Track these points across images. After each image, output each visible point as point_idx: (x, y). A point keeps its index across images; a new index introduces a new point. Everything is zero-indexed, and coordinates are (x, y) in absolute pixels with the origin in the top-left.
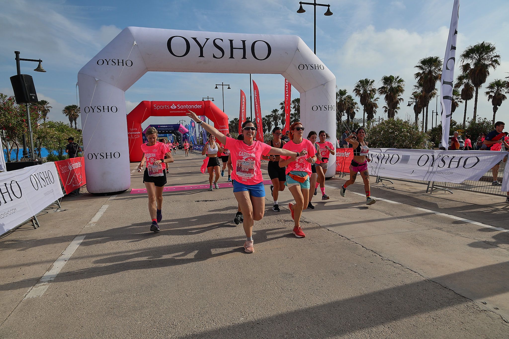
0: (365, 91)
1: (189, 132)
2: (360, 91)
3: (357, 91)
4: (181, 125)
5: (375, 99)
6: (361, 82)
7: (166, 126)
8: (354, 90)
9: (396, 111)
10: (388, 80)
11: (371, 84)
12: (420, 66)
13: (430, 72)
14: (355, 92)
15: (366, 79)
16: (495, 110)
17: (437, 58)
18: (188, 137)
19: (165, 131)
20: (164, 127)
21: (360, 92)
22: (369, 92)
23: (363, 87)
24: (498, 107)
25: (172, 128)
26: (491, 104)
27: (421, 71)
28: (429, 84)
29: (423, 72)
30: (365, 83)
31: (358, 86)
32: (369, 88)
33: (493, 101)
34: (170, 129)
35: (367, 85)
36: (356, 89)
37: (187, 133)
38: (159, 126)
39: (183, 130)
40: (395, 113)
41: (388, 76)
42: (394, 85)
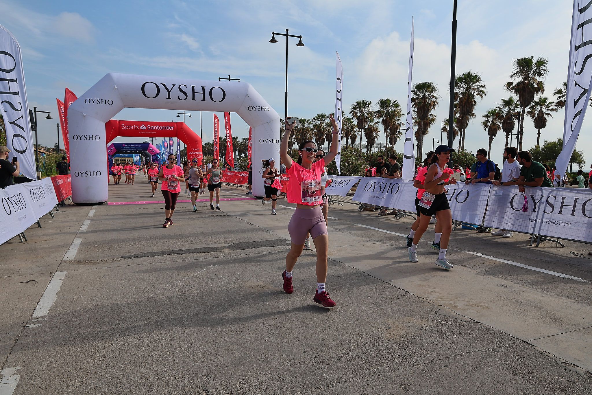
0: (362, 113)
1: (160, 153)
2: (356, 113)
3: (353, 112)
4: (151, 144)
5: (375, 123)
6: (358, 103)
7: (133, 145)
8: (351, 112)
9: (398, 137)
10: (384, 103)
11: (368, 107)
12: (414, 91)
13: (424, 98)
14: (351, 114)
15: (364, 100)
16: (491, 140)
17: (431, 83)
18: (158, 158)
19: (131, 151)
20: (130, 146)
21: (357, 115)
22: (366, 115)
23: (360, 109)
24: (493, 137)
25: (139, 147)
26: (488, 134)
27: (415, 97)
28: (422, 110)
29: (417, 98)
30: (362, 105)
31: (355, 108)
32: (366, 110)
33: (489, 131)
34: (138, 149)
35: (365, 107)
36: (352, 111)
37: (158, 154)
38: (124, 145)
39: (153, 150)
40: (398, 139)
41: (385, 99)
42: (391, 109)
